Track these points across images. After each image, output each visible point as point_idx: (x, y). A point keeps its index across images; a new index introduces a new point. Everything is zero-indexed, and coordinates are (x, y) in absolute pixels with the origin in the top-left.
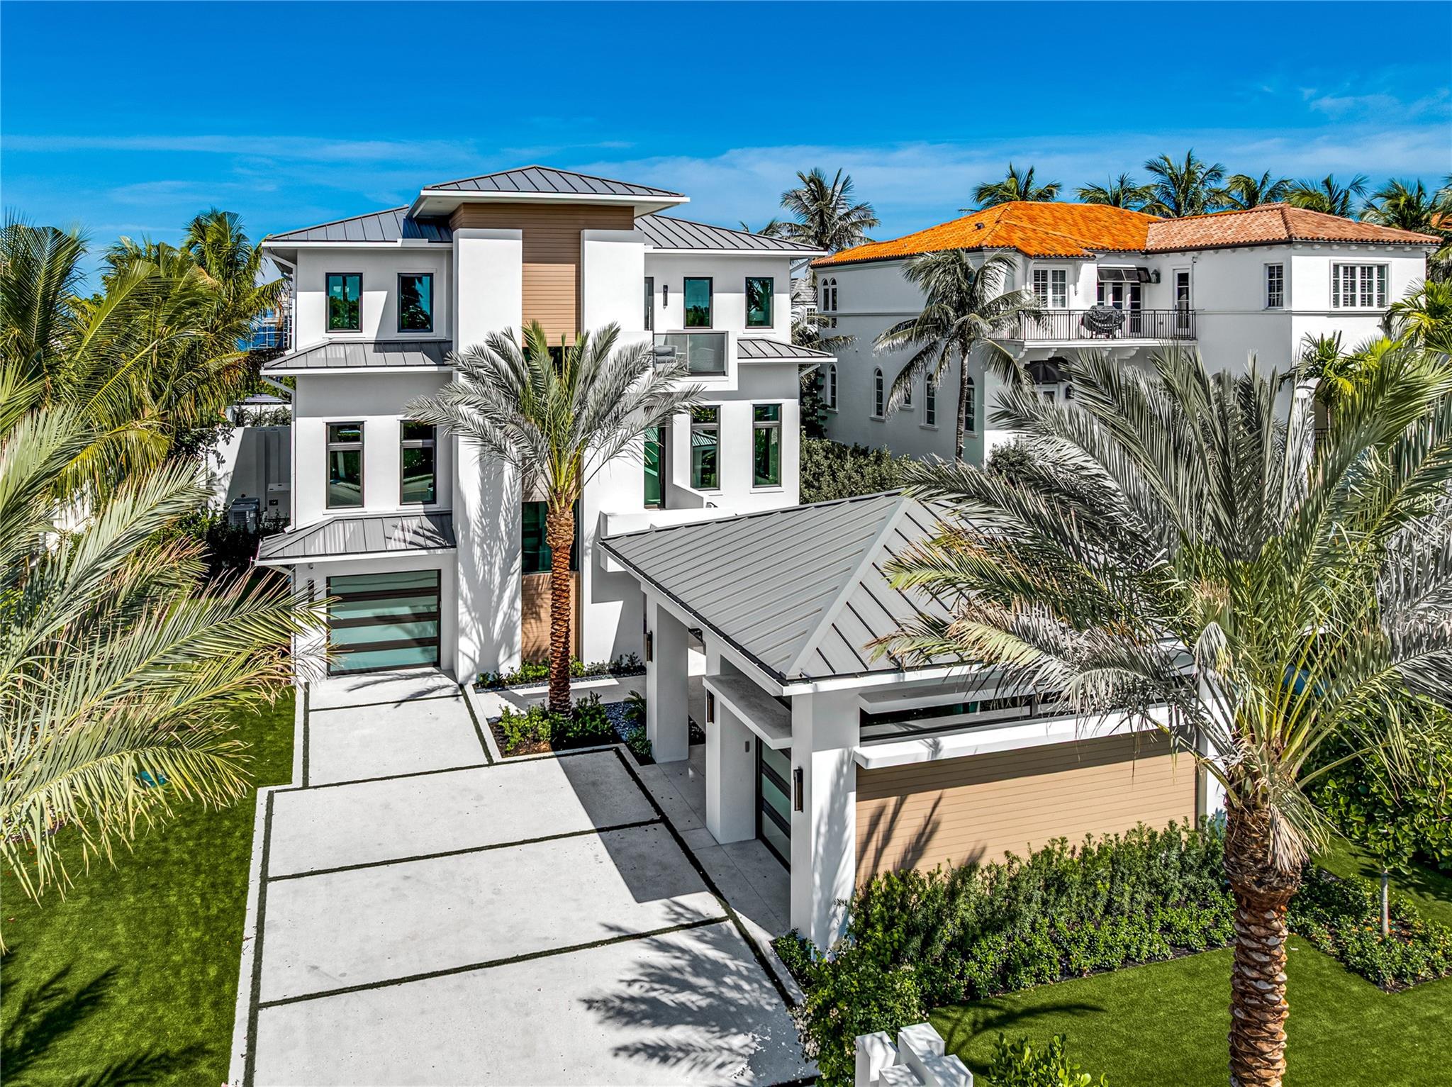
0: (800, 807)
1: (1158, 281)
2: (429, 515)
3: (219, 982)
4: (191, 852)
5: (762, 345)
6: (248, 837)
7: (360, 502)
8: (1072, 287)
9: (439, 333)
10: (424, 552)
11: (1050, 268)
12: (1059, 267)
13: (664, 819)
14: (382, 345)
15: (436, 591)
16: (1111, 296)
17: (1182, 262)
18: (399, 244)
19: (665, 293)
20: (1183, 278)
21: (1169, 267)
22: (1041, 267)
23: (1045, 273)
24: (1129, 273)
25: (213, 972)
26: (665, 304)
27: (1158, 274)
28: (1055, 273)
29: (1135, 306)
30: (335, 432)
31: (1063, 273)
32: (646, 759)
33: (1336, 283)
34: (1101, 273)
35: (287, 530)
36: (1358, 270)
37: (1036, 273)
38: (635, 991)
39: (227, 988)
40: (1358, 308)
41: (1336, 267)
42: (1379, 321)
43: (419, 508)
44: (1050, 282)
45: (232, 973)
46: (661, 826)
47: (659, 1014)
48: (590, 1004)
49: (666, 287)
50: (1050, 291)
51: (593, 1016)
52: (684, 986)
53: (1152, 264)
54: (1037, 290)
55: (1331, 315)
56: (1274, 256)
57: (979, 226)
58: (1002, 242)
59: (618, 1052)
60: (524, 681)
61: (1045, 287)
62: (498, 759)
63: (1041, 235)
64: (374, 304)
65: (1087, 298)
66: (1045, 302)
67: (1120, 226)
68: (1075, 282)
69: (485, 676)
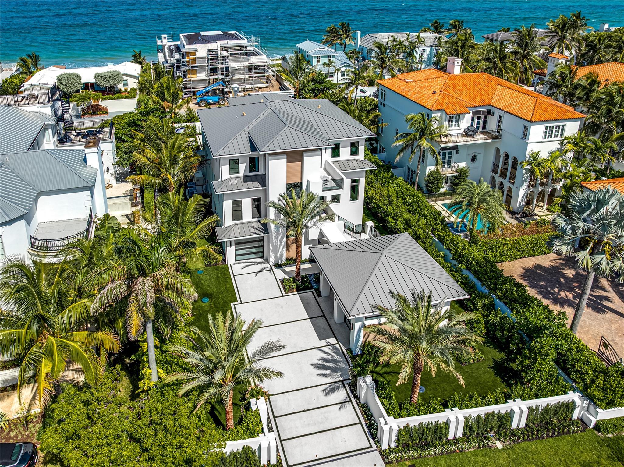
0: (352, 329)
1: (493, 115)
2: (259, 222)
5: (355, 162)
7: (242, 219)
8: (462, 121)
9: (261, 172)
10: (259, 235)
11: (455, 115)
13: (324, 316)
14: (246, 178)
15: (262, 241)
16: (476, 120)
17: (500, 113)
18: (250, 154)
19: (325, 149)
20: (500, 117)
21: (497, 113)
22: (452, 115)
23: (453, 117)
24: (483, 112)
26: (326, 152)
27: (493, 113)
28: (456, 117)
29: (485, 122)
30: (234, 203)
31: (459, 117)
32: (319, 295)
33: (546, 132)
34: (474, 113)
35: (223, 227)
36: (555, 127)
37: (450, 117)
38: (320, 362)
40: (553, 139)
41: (547, 127)
42: (559, 142)
43: (256, 219)
44: (454, 120)
46: (323, 317)
47: (325, 368)
48: (312, 365)
50: (454, 123)
51: (312, 367)
52: (330, 362)
53: (493, 109)
54: (449, 121)
55: (541, 142)
56: (527, 123)
57: (434, 92)
58: (439, 107)
59: (318, 375)
60: (287, 265)
61: (452, 122)
62: (284, 294)
63: (454, 100)
64: (243, 167)
65: (467, 122)
66: (452, 125)
67: (486, 88)
68: (463, 119)
69: (277, 264)
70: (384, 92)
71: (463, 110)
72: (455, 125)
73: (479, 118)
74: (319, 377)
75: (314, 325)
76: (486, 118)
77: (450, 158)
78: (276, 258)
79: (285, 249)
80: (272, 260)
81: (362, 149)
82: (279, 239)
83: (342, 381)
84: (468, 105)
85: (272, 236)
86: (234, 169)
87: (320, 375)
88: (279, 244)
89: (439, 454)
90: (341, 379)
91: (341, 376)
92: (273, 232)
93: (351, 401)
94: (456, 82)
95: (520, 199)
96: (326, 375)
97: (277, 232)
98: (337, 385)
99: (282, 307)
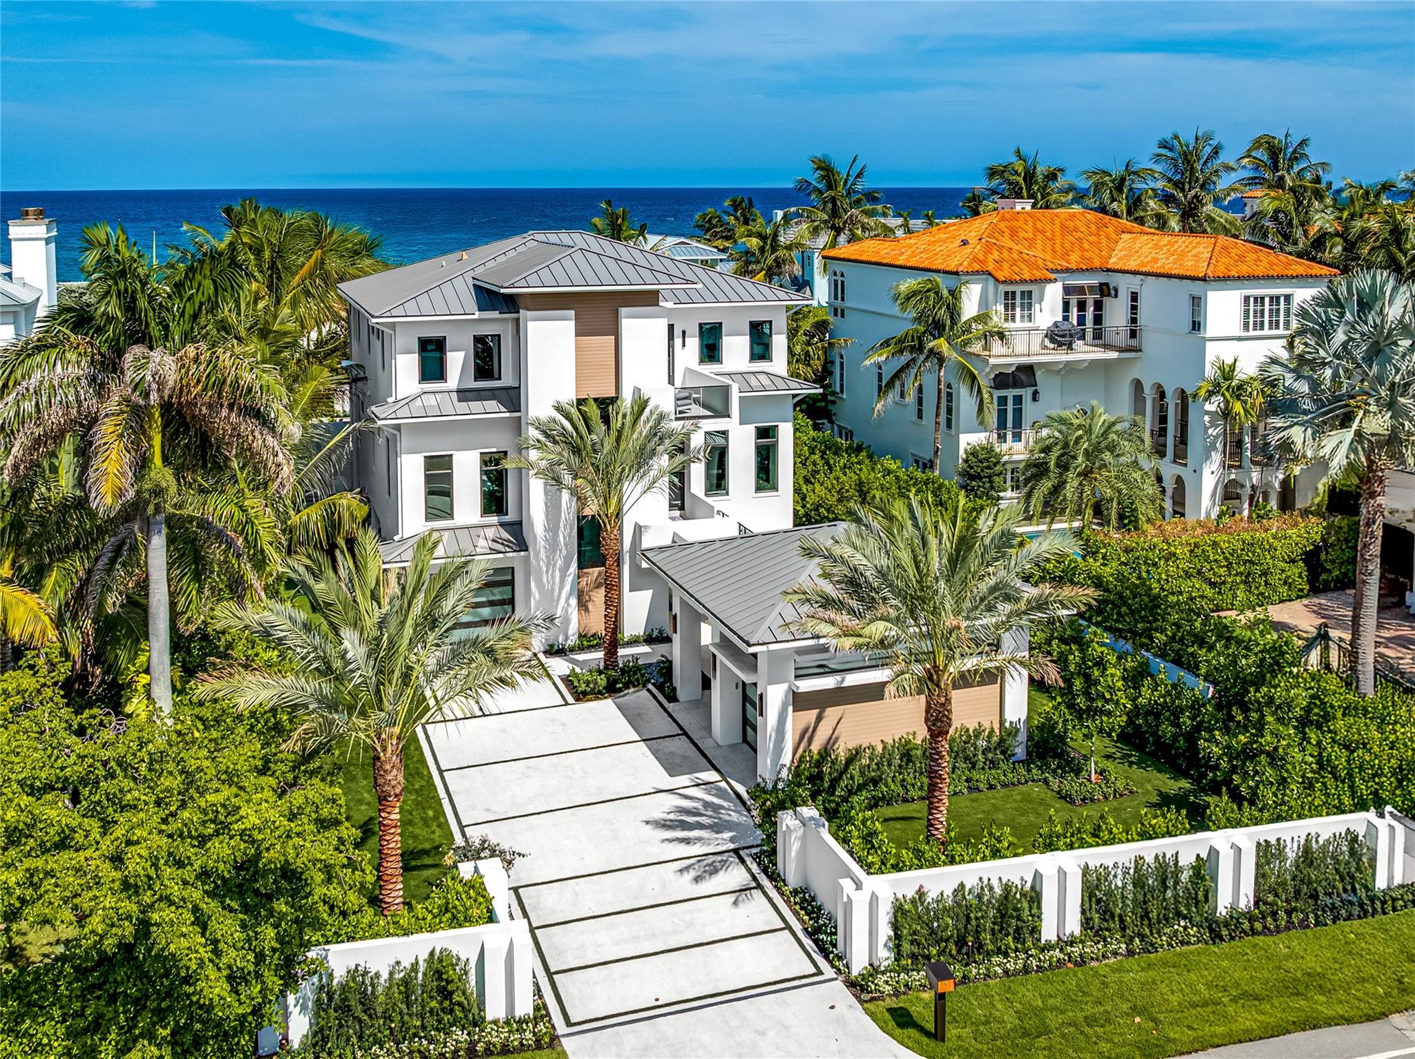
0: (761, 714)
1: (1116, 296)
2: (502, 525)
3: (436, 817)
5: (762, 378)
6: (419, 748)
7: (451, 515)
8: (1037, 306)
9: (508, 381)
10: (501, 555)
11: (1018, 289)
12: (1026, 288)
13: (685, 734)
14: (464, 394)
15: (511, 583)
16: (1075, 309)
17: (1133, 283)
18: (476, 317)
19: (684, 336)
20: (1134, 297)
21: (1125, 285)
22: (1010, 288)
23: (1014, 293)
24: (1091, 288)
25: (431, 813)
26: (684, 345)
27: (1116, 290)
28: (1023, 293)
29: (1098, 320)
30: (431, 463)
31: (1030, 293)
32: (672, 699)
33: (1247, 312)
34: (1067, 290)
35: (397, 538)
36: (1267, 300)
37: (1006, 293)
38: (672, 816)
39: (442, 819)
40: (1266, 332)
41: (1247, 299)
42: (1283, 342)
43: (494, 519)
44: (1018, 301)
46: (684, 737)
47: (684, 826)
48: (647, 823)
49: (684, 332)
50: (1018, 310)
51: (648, 827)
52: (701, 815)
53: (1114, 280)
54: (1006, 306)
55: (1240, 339)
56: (1196, 288)
57: (965, 243)
58: (977, 267)
59: (663, 841)
60: (581, 649)
61: (1014, 306)
62: (570, 699)
63: (1015, 256)
64: (457, 361)
65: (1053, 313)
66: (1013, 320)
67: (1093, 238)
68: (1041, 300)
69: (551, 646)
70: (840, 279)
71: (1038, 275)
72: (1022, 317)
73: (1082, 306)
74: (666, 844)
75: (655, 753)
76: (1098, 305)
77: (1018, 413)
79: (574, 602)
81: (779, 343)
82: (559, 565)
83: (736, 851)
84: (1051, 266)
85: (537, 554)
86: (433, 369)
87: (669, 840)
88: (557, 580)
89: (1016, 973)
90: (732, 846)
91: (732, 840)
92: (541, 543)
93: (759, 886)
94: (1016, 224)
95: (1206, 501)
96: (687, 841)
97: (553, 545)
98: (719, 858)
99: (564, 724)
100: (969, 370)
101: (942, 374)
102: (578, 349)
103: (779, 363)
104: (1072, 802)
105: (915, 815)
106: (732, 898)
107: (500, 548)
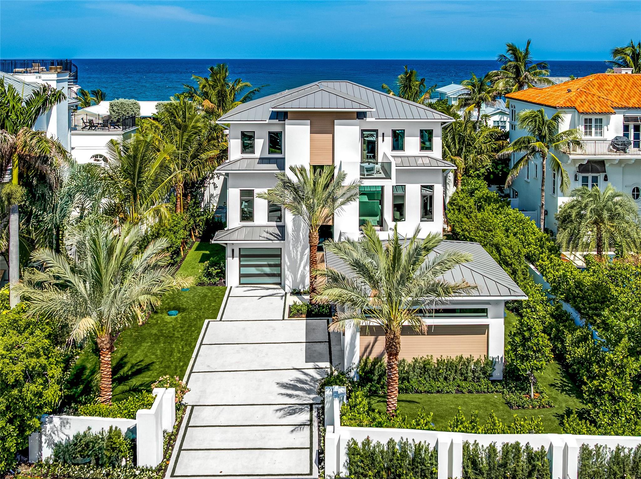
2: (278, 226)
3: (183, 366)
4: (181, 335)
6: (199, 333)
7: (252, 220)
8: (605, 128)
10: (271, 242)
11: (594, 117)
12: (599, 117)
13: (329, 342)
14: (262, 160)
15: (280, 256)
16: (632, 130)
18: (267, 122)
19: (383, 136)
22: (588, 117)
23: (591, 120)
25: (181, 364)
26: (383, 141)
28: (596, 120)
30: (243, 193)
31: (601, 120)
34: (626, 119)
35: (226, 229)
37: (586, 120)
38: (292, 383)
39: (185, 368)
43: (274, 224)
44: (593, 124)
45: (186, 365)
46: (327, 343)
47: (295, 388)
48: (278, 384)
49: (383, 134)
50: (593, 129)
51: (277, 386)
52: (306, 384)
54: (586, 127)
57: (569, 91)
58: (568, 104)
59: (279, 394)
61: (590, 127)
62: (286, 318)
63: (595, 99)
64: (259, 144)
65: (617, 130)
66: (590, 134)
68: (608, 124)
69: (294, 290)
70: (514, 109)
71: (604, 109)
72: (596, 133)
73: (637, 128)
74: (280, 396)
75: (307, 350)
78: (294, 281)
79: (308, 268)
80: (289, 284)
81: (437, 142)
82: (300, 249)
83: (311, 405)
84: (615, 105)
85: (289, 243)
86: (248, 147)
87: (282, 394)
88: (299, 257)
90: (311, 402)
91: (313, 399)
92: (291, 237)
93: (311, 425)
94: (604, 81)
96: (290, 396)
97: (297, 238)
98: (300, 407)
99: (274, 329)
100: (556, 161)
101: (544, 163)
102: (311, 140)
103: (437, 151)
104: (511, 407)
105: (417, 400)
106: (292, 428)
107: (272, 238)
